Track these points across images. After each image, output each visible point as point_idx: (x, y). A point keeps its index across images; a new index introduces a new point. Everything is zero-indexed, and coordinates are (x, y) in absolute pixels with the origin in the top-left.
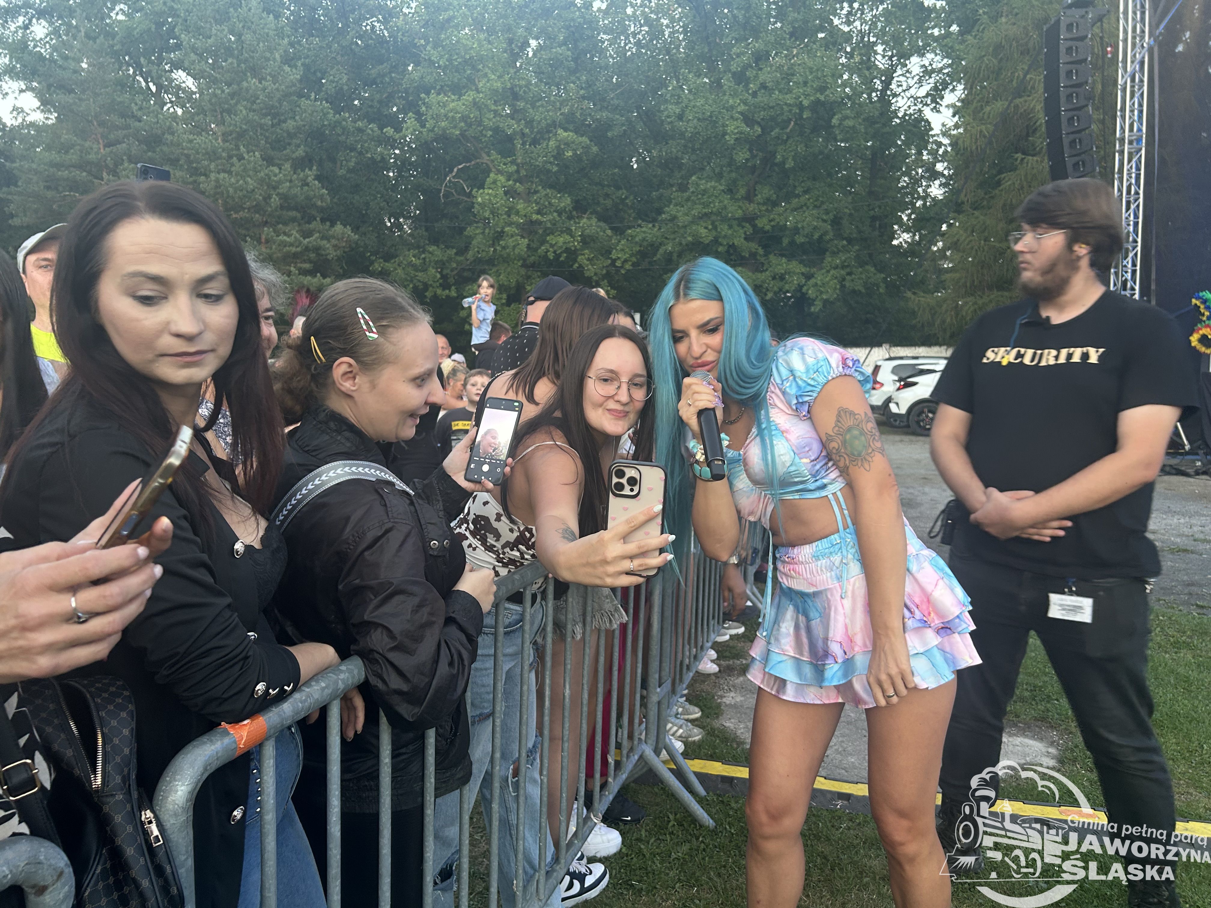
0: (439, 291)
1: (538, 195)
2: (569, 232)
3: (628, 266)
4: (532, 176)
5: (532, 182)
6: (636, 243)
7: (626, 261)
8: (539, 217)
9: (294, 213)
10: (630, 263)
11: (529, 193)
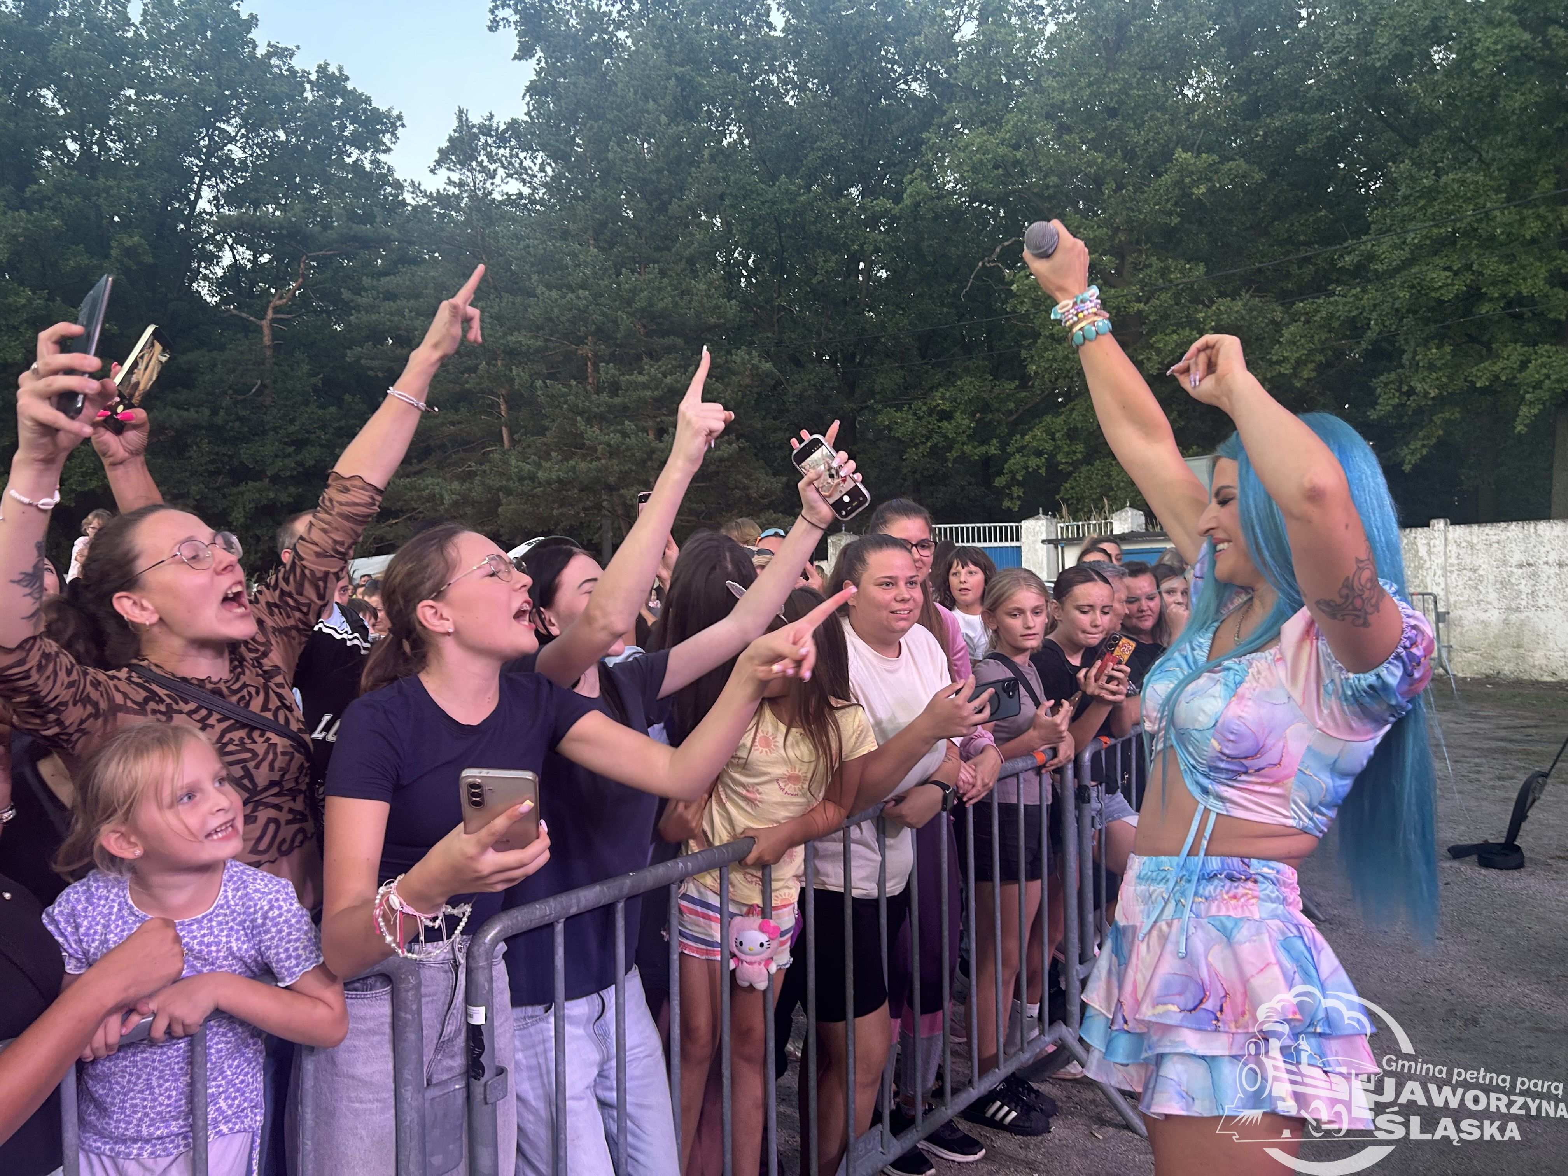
0: (967, 449)
1: (1148, 271)
3: (1307, 373)
4: (1138, 242)
5: (1140, 252)
6: (1321, 327)
7: (1300, 363)
9: (667, 341)
10: (1311, 366)
11: (1135, 268)
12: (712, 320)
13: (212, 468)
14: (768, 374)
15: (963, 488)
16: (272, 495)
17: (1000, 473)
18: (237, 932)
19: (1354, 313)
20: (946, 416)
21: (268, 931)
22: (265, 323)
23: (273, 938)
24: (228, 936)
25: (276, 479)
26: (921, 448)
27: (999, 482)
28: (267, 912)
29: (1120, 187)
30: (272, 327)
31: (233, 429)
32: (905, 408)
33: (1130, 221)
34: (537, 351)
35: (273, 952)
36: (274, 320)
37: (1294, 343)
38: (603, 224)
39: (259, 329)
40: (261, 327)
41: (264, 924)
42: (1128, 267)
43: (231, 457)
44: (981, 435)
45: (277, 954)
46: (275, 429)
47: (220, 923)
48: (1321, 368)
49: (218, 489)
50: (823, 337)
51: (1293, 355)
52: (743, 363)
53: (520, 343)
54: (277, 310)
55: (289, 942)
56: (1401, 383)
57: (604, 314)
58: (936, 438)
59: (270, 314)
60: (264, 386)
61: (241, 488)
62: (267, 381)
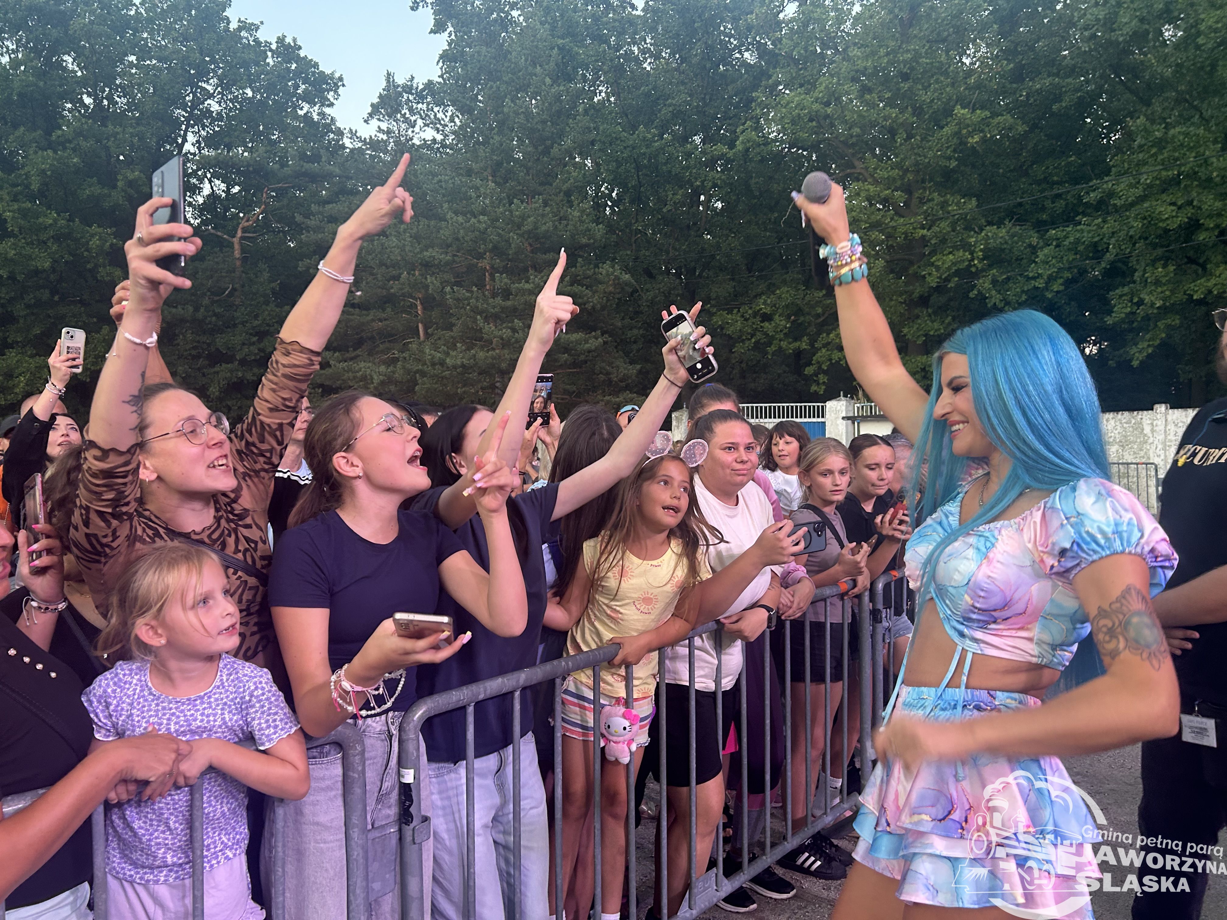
0: (784, 344)
1: (931, 204)
2: (966, 246)
3: (1056, 287)
4: (923, 181)
5: (925, 189)
6: (1069, 249)
7: (1051, 279)
8: (925, 232)
9: (548, 256)
10: (1061, 281)
11: (920, 202)
12: (584, 241)
13: (194, 352)
14: (627, 284)
15: (779, 375)
16: (240, 374)
17: (809, 364)
18: (230, 706)
19: (1096, 239)
20: (767, 318)
21: (253, 706)
22: (236, 240)
23: (257, 712)
24: (222, 709)
25: (243, 362)
26: (747, 343)
27: (809, 371)
28: (253, 691)
29: (910, 137)
30: (241, 244)
31: (210, 323)
32: (735, 311)
33: (917, 164)
34: (447, 263)
35: (257, 722)
36: (242, 238)
37: (1047, 263)
38: (499, 164)
39: (231, 245)
40: (233, 243)
41: (250, 701)
42: (915, 201)
43: (209, 345)
44: (796, 332)
45: (260, 724)
46: (243, 323)
47: (217, 700)
48: (1068, 283)
49: (199, 369)
50: (671, 254)
51: (1045, 272)
52: (608, 275)
53: (434, 257)
54: (244, 230)
55: (269, 715)
56: (1133, 295)
57: (499, 235)
58: (759, 335)
59: (239, 234)
60: (234, 290)
61: (217, 369)
62: (237, 286)
